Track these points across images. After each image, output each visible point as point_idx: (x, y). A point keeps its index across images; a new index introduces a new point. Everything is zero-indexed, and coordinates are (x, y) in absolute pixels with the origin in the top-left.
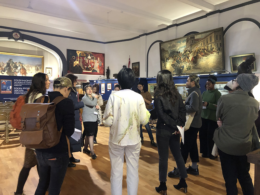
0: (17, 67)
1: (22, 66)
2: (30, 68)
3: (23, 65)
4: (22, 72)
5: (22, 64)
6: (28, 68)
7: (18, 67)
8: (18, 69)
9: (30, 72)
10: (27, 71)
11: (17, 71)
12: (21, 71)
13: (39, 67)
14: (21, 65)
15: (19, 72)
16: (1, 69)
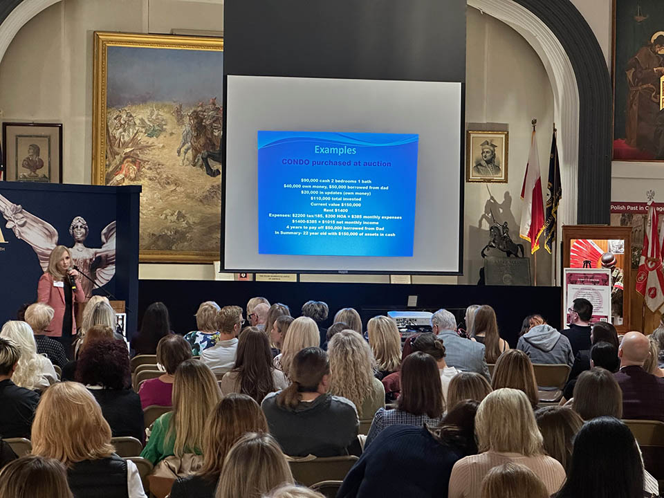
16: (204, 146)
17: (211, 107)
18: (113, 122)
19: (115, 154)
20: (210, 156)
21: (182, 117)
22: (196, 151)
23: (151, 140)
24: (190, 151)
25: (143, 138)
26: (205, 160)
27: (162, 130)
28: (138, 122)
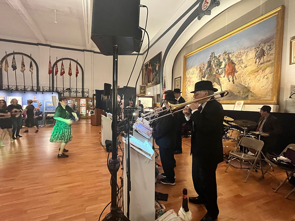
0: (219, 64)
1: (229, 59)
2: (244, 58)
3: (230, 56)
4: (228, 71)
5: (229, 54)
6: (239, 59)
7: (222, 62)
8: (221, 67)
9: (243, 66)
10: (236, 67)
11: (220, 70)
12: (226, 70)
13: (267, 44)
14: (227, 57)
15: (222, 73)
16: (201, 75)
17: (203, 64)
18: (187, 74)
19: (187, 81)
20: (202, 77)
21: (197, 69)
22: (200, 76)
23: (192, 76)
24: (199, 77)
25: (191, 76)
26: (201, 78)
27: (194, 73)
28: (190, 72)
